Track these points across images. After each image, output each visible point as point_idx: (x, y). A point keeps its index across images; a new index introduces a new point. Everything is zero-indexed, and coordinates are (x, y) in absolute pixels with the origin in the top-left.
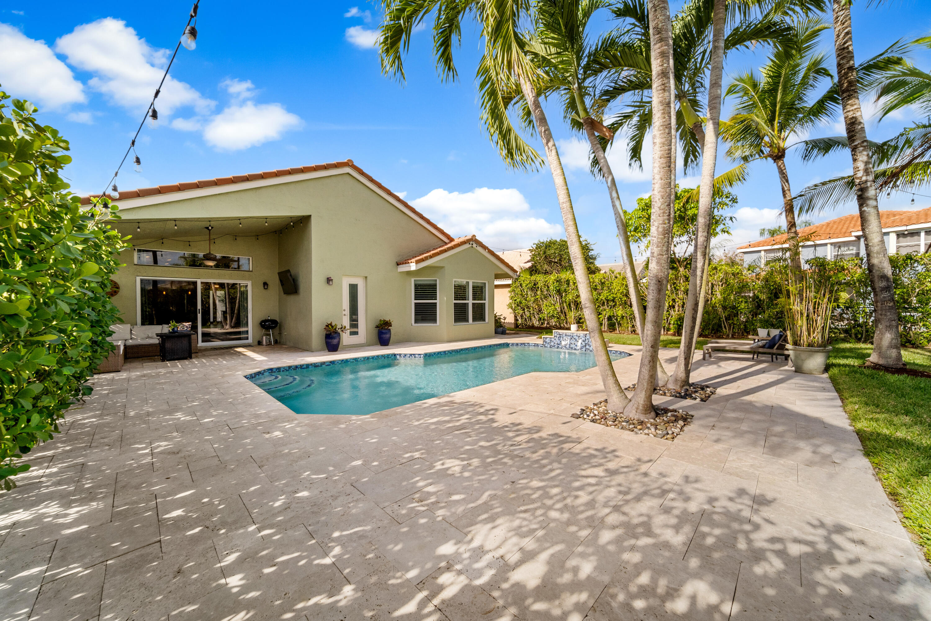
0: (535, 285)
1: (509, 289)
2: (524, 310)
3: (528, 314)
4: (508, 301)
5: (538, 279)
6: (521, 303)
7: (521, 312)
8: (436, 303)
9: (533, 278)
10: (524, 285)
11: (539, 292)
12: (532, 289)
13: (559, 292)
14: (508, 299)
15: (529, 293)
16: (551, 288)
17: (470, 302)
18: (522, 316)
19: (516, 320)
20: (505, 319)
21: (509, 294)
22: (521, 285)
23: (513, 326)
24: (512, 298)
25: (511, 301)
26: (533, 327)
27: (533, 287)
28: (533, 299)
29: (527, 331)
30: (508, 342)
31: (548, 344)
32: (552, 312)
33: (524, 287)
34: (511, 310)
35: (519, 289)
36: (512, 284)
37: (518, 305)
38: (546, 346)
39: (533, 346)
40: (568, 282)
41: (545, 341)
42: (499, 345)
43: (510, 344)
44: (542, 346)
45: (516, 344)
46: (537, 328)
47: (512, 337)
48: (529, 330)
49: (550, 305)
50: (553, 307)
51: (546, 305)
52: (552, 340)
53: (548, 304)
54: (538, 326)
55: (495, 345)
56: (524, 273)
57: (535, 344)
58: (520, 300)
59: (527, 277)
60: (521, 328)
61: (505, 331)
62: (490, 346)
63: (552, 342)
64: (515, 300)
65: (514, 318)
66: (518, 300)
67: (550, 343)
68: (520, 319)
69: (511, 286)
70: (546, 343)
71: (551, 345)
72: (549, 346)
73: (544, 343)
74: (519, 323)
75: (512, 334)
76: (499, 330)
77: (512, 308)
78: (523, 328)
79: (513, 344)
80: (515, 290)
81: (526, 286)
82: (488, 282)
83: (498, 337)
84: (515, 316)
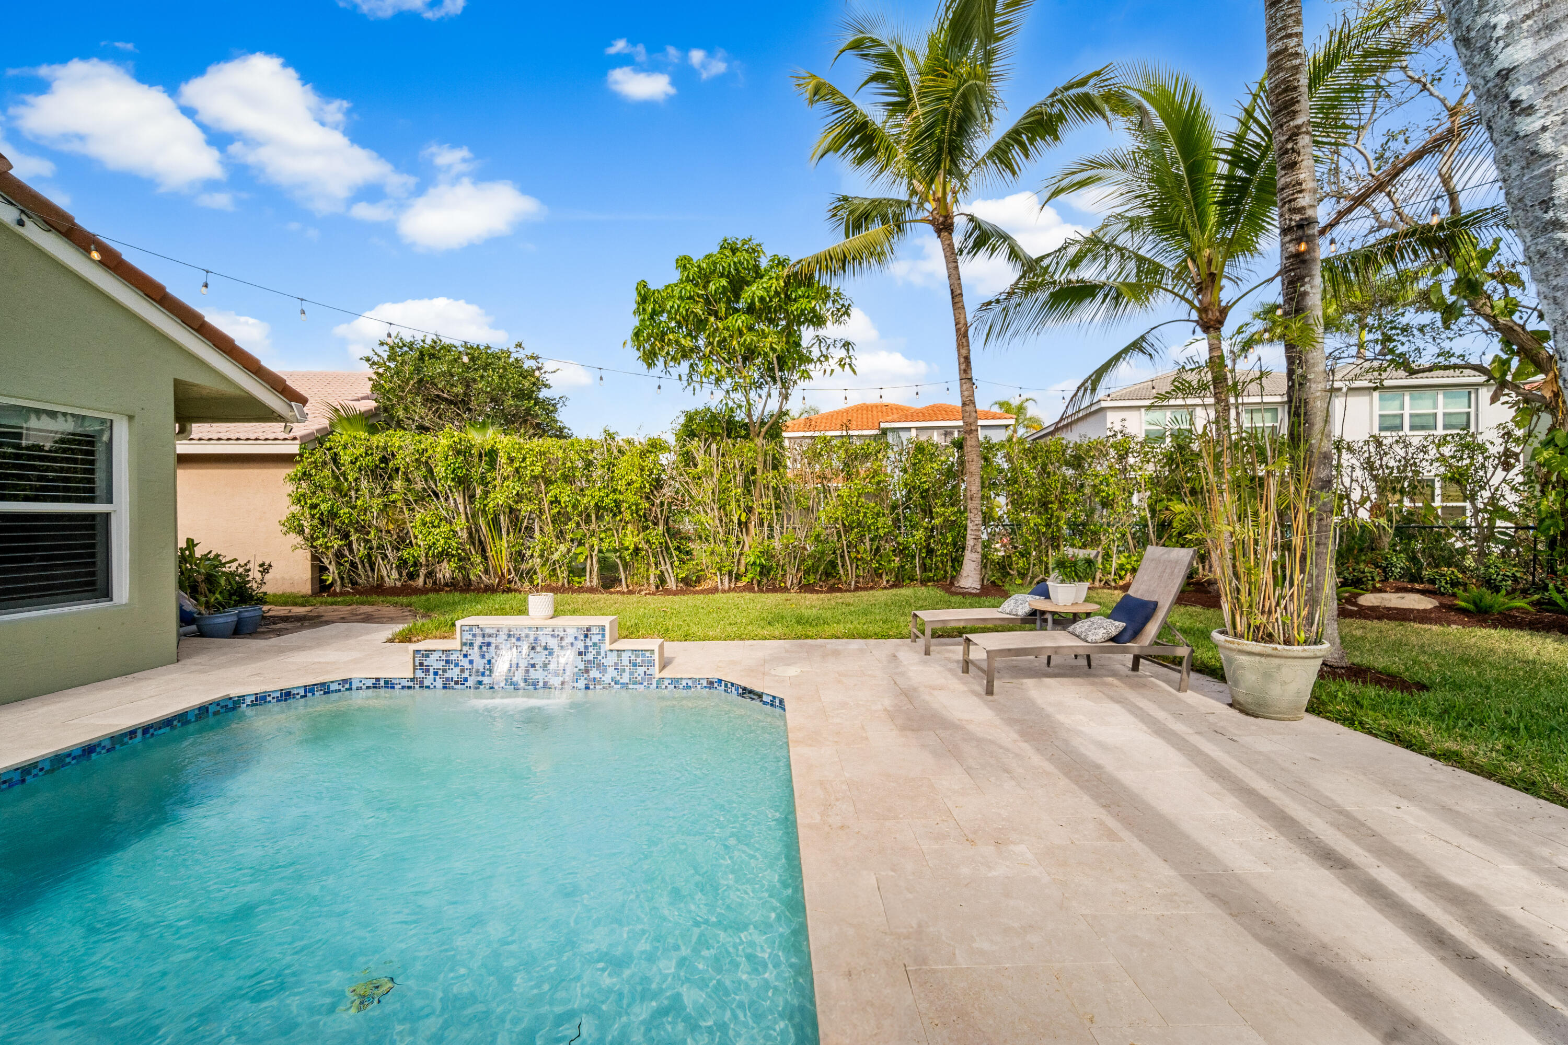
0: (384, 460)
1: (290, 471)
2: (346, 536)
3: (360, 550)
4: (286, 508)
5: (396, 441)
6: (333, 514)
7: (336, 544)
9: (379, 439)
10: (345, 458)
11: (398, 484)
12: (374, 474)
13: (463, 482)
14: (288, 501)
15: (364, 484)
16: (440, 470)
18: (339, 555)
19: (319, 569)
20: (265, 569)
21: (290, 488)
22: (335, 459)
23: (307, 589)
24: (299, 499)
25: (296, 509)
26: (380, 589)
27: (377, 466)
28: (377, 503)
29: (358, 603)
30: (234, 692)
31: (436, 674)
32: (442, 541)
33: (347, 468)
34: (299, 539)
35: (327, 472)
36: (301, 455)
37: (323, 523)
38: (427, 683)
39: (368, 688)
40: (491, 455)
41: (421, 664)
42: (168, 722)
43: (248, 701)
44: (411, 684)
45: (278, 694)
46: (394, 591)
47: (282, 650)
48: (364, 598)
49: (436, 523)
50: (445, 528)
51: (424, 524)
52: (452, 658)
53: (428, 519)
54: (398, 584)
55: (132, 733)
56: (345, 423)
57: (378, 679)
58: (333, 506)
59: (355, 437)
60: (335, 594)
61: (252, 614)
62: (88, 750)
63: (452, 666)
64: (314, 506)
65: (308, 564)
66: (323, 507)
67: (445, 671)
68: (332, 568)
69: (299, 462)
70: (428, 670)
71: (447, 679)
72: (439, 683)
73: (420, 674)
74: (331, 579)
75: (289, 625)
76: (220, 620)
77: (301, 532)
78: (342, 594)
79: (260, 699)
80: (311, 475)
81: (354, 463)
82: (131, 418)
83: (197, 659)
84: (314, 558)
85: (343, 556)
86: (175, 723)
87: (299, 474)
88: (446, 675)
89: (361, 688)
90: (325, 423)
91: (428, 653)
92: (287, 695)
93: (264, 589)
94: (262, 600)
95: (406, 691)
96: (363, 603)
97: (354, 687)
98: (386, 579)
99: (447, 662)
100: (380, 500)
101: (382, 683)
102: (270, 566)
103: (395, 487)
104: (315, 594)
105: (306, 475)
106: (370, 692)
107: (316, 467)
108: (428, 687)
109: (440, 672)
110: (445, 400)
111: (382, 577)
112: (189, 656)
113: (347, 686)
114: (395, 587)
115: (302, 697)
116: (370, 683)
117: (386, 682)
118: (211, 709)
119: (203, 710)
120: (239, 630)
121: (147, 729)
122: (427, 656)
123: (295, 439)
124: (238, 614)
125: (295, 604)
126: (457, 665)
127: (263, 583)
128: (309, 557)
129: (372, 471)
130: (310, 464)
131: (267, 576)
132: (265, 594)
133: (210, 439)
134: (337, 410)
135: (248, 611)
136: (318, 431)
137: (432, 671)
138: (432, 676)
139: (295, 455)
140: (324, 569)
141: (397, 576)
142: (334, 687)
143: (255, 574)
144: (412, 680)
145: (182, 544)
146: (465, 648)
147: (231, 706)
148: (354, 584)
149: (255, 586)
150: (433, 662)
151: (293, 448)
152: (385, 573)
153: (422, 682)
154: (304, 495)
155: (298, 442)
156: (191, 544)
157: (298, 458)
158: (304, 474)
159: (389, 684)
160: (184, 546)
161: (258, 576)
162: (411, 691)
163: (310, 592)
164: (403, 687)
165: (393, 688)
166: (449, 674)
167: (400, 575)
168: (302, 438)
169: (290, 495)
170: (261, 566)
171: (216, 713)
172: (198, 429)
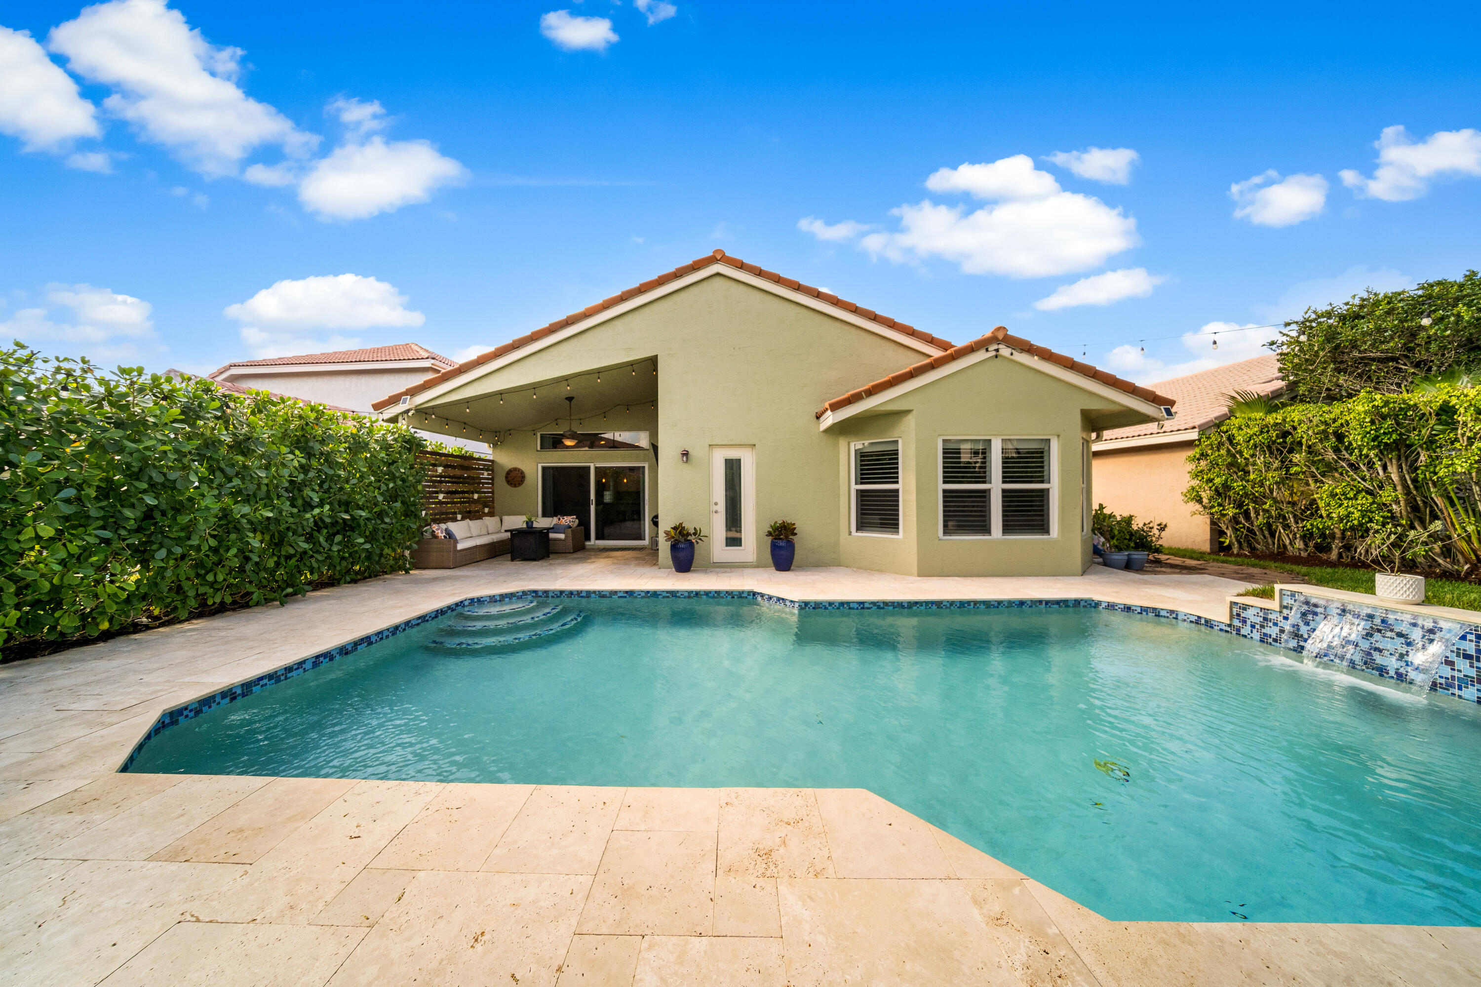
0: (1283, 434)
1: (1190, 453)
3: (1258, 517)
4: (1187, 482)
5: (1298, 415)
6: (1226, 487)
7: (1234, 512)
8: (897, 491)
10: (1239, 438)
11: (1300, 457)
12: (1269, 448)
13: (1398, 450)
14: (1188, 476)
15: (1261, 460)
17: (996, 486)
19: (1217, 532)
20: (1162, 528)
21: (1191, 466)
22: (1231, 439)
23: (1206, 547)
24: (1197, 475)
25: (1195, 483)
26: (1281, 556)
27: (1274, 442)
28: (1272, 476)
29: (1248, 565)
30: (1097, 597)
31: (1253, 626)
32: (1357, 514)
33: (1243, 447)
34: (1198, 507)
35: (1223, 452)
36: (1199, 440)
37: (1219, 494)
38: (1243, 632)
39: (1191, 622)
40: (1446, 412)
41: (1238, 615)
42: (1058, 602)
43: (1103, 605)
44: (1228, 629)
45: (1122, 607)
46: (1297, 560)
47: (1145, 583)
48: (1257, 561)
49: (1351, 495)
50: (1364, 500)
51: (1333, 495)
52: (1270, 616)
53: (1338, 491)
54: (1304, 554)
55: (1040, 602)
56: (1244, 407)
57: (1199, 617)
58: (1226, 480)
59: (1250, 419)
60: (1232, 555)
61: (1139, 557)
62: (1022, 603)
63: (1270, 624)
64: (1210, 480)
65: (1208, 528)
66: (1217, 481)
67: (1262, 626)
68: (1229, 532)
69: (1198, 446)
70: (1244, 622)
71: (1265, 634)
72: (1256, 636)
73: (1236, 623)
74: (1228, 541)
75: (1169, 570)
76: (1116, 557)
77: (1200, 501)
78: (1238, 555)
79: (1111, 606)
80: (1208, 455)
81: (1249, 441)
82: (1058, 436)
83: (1092, 577)
84: (1213, 523)
85: (1238, 523)
86: (1061, 604)
87: (1198, 456)
88: (1264, 631)
89: (1185, 620)
90: (1225, 410)
91: (1245, 607)
92: (1128, 609)
93: (1160, 542)
94: (1158, 550)
95: (1223, 634)
96: (1253, 566)
97: (1179, 617)
98: (1289, 547)
99: (1265, 619)
100: (1276, 474)
101: (1203, 621)
102: (1166, 526)
103: (1294, 460)
104: (1212, 552)
105: (1204, 455)
106: (1193, 625)
107: (1212, 448)
108: (1245, 636)
109: (1258, 627)
110: (1374, 359)
111: (1285, 546)
112: (1090, 574)
113: (1174, 616)
114: (1300, 557)
115: (1139, 613)
116: (1193, 619)
117: (1207, 621)
118: (1082, 603)
119: (1077, 602)
120: (1128, 566)
121: (1047, 602)
122: (1245, 609)
123: (1194, 428)
124: (1129, 555)
125: (1192, 558)
126: (1276, 624)
127: (1159, 537)
128: (1208, 521)
129: (1269, 447)
130: (1207, 446)
131: (1163, 534)
132: (1161, 546)
133: (1133, 437)
134: (1233, 398)
135: (1139, 555)
136: (1216, 418)
137: (1249, 623)
138: (1249, 628)
139: (1195, 440)
140: (1222, 533)
141: (1302, 546)
142: (1163, 613)
143: (1155, 531)
144: (1230, 625)
145: (1095, 506)
146: (1285, 612)
147: (1093, 605)
148: (1253, 549)
149: (1154, 539)
150: (1249, 614)
151: (1194, 435)
152: (1287, 542)
153: (1238, 630)
154: (1201, 472)
155: (1197, 430)
156: (1101, 507)
157: (1197, 442)
158: (1202, 454)
159: (1209, 624)
160: (1098, 508)
161: (1157, 532)
162: (1229, 635)
163: (1208, 550)
164: (1221, 630)
165: (1212, 627)
166: (1267, 630)
167: (1306, 545)
168: (1200, 426)
169: (1189, 472)
170: (1159, 525)
171: (1084, 607)
172: (1107, 434)
